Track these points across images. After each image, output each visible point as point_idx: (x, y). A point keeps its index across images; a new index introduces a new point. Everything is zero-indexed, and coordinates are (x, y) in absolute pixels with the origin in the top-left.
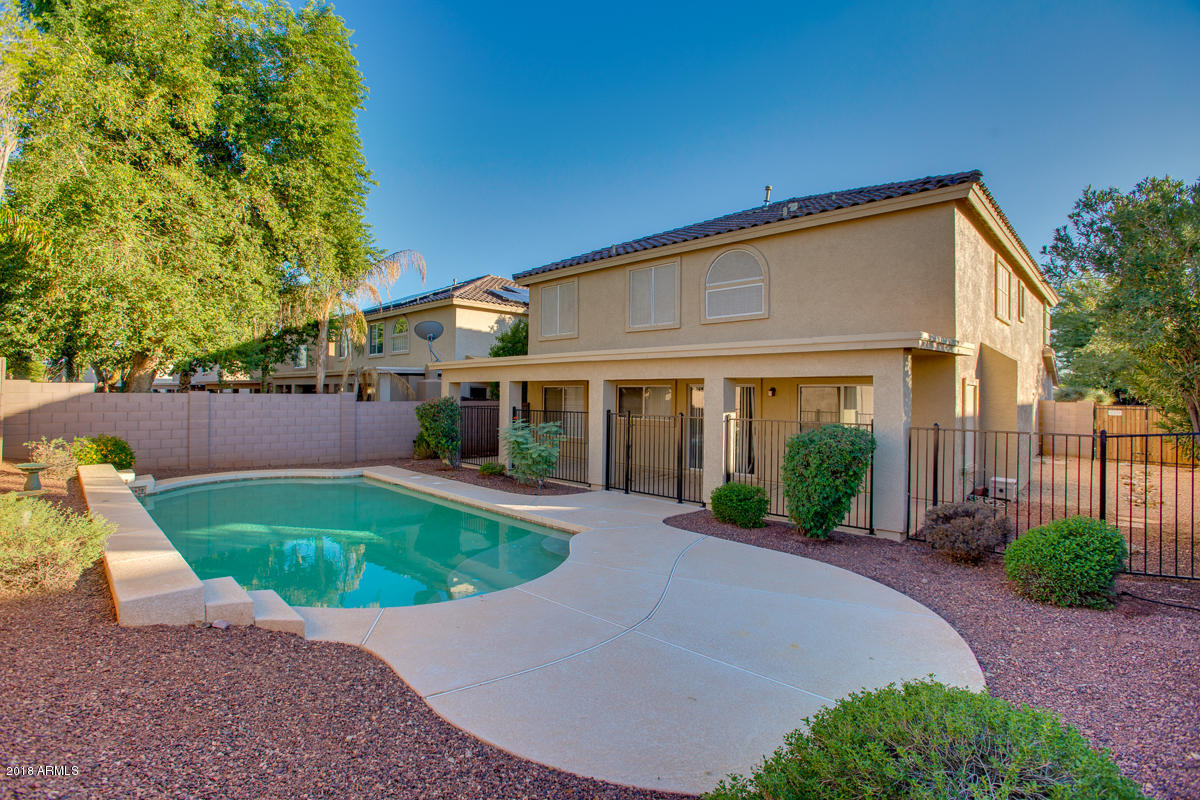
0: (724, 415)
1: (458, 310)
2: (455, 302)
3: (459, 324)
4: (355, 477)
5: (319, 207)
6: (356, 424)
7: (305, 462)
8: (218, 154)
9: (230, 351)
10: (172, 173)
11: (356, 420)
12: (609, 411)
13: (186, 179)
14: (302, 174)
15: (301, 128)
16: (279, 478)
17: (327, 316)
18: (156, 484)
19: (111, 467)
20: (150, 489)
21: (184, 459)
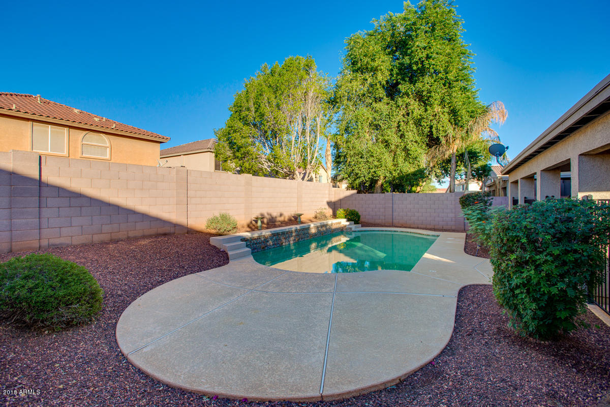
0: (581, 195)
10: (378, 105)
12: (547, 197)
13: (383, 106)
17: (455, 151)
18: (358, 227)
19: (345, 220)
20: (353, 229)
21: (383, 221)
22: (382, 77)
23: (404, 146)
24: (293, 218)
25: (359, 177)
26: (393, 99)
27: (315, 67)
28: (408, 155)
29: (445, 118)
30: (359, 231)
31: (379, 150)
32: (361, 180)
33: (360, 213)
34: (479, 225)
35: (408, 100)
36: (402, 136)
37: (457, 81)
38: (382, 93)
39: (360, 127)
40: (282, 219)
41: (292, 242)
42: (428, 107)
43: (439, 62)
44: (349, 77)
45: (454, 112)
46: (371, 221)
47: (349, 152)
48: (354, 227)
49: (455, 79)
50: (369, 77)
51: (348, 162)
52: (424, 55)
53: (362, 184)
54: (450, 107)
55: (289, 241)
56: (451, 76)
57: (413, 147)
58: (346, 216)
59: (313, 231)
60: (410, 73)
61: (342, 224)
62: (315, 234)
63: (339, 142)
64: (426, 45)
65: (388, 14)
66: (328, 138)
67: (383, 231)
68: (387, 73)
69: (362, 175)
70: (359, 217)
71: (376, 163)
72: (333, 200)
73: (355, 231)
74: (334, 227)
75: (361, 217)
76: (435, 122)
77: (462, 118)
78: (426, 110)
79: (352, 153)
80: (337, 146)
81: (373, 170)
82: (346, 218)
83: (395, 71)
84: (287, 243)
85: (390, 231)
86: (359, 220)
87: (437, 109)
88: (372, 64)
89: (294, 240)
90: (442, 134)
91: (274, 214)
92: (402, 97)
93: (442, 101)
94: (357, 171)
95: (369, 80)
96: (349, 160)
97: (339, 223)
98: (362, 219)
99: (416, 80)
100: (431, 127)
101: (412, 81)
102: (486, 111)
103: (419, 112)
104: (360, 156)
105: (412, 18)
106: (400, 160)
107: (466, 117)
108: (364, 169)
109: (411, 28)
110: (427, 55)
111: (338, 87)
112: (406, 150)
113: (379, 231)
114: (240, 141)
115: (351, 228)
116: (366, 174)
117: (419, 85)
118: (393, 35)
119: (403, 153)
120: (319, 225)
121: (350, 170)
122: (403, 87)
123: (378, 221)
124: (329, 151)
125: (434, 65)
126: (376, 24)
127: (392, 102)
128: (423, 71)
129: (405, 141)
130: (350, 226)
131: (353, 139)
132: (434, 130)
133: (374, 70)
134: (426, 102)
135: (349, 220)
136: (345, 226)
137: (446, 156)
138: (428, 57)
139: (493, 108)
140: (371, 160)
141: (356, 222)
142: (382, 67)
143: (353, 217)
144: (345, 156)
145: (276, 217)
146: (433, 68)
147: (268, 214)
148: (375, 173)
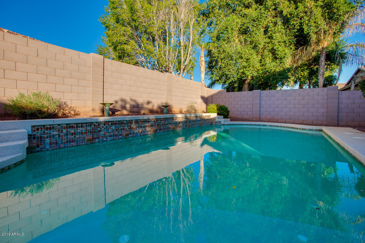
11: (338, 102)
18: (228, 121)
19: (216, 114)
20: (222, 123)
21: (251, 116)
23: (271, 48)
25: (229, 79)
26: (261, 5)
28: (275, 56)
30: (228, 125)
31: (247, 51)
32: (230, 81)
33: (229, 109)
36: (270, 37)
40: (150, 106)
45: (328, 6)
46: (239, 116)
47: (220, 56)
48: (222, 120)
51: (219, 65)
53: (232, 83)
58: (217, 110)
66: (203, 47)
67: (251, 125)
69: (232, 76)
70: (228, 112)
71: (244, 64)
73: (224, 125)
75: (230, 113)
78: (296, 8)
79: (223, 56)
80: (209, 53)
81: (242, 71)
82: (216, 112)
85: (258, 125)
86: (228, 115)
87: (310, 4)
91: (140, 100)
94: (227, 73)
96: (220, 63)
97: (211, 116)
98: (231, 114)
103: (289, 10)
104: (230, 59)
106: (268, 61)
108: (233, 70)
112: (273, 52)
113: (247, 125)
115: (220, 122)
116: (235, 75)
119: (271, 54)
121: (221, 72)
123: (246, 117)
124: (203, 57)
129: (273, 42)
130: (219, 120)
132: (304, 27)
135: (219, 114)
136: (215, 119)
137: (312, 55)
140: (240, 61)
141: (226, 117)
143: (223, 112)
144: (217, 60)
145: (142, 104)
147: (132, 100)
148: (243, 73)
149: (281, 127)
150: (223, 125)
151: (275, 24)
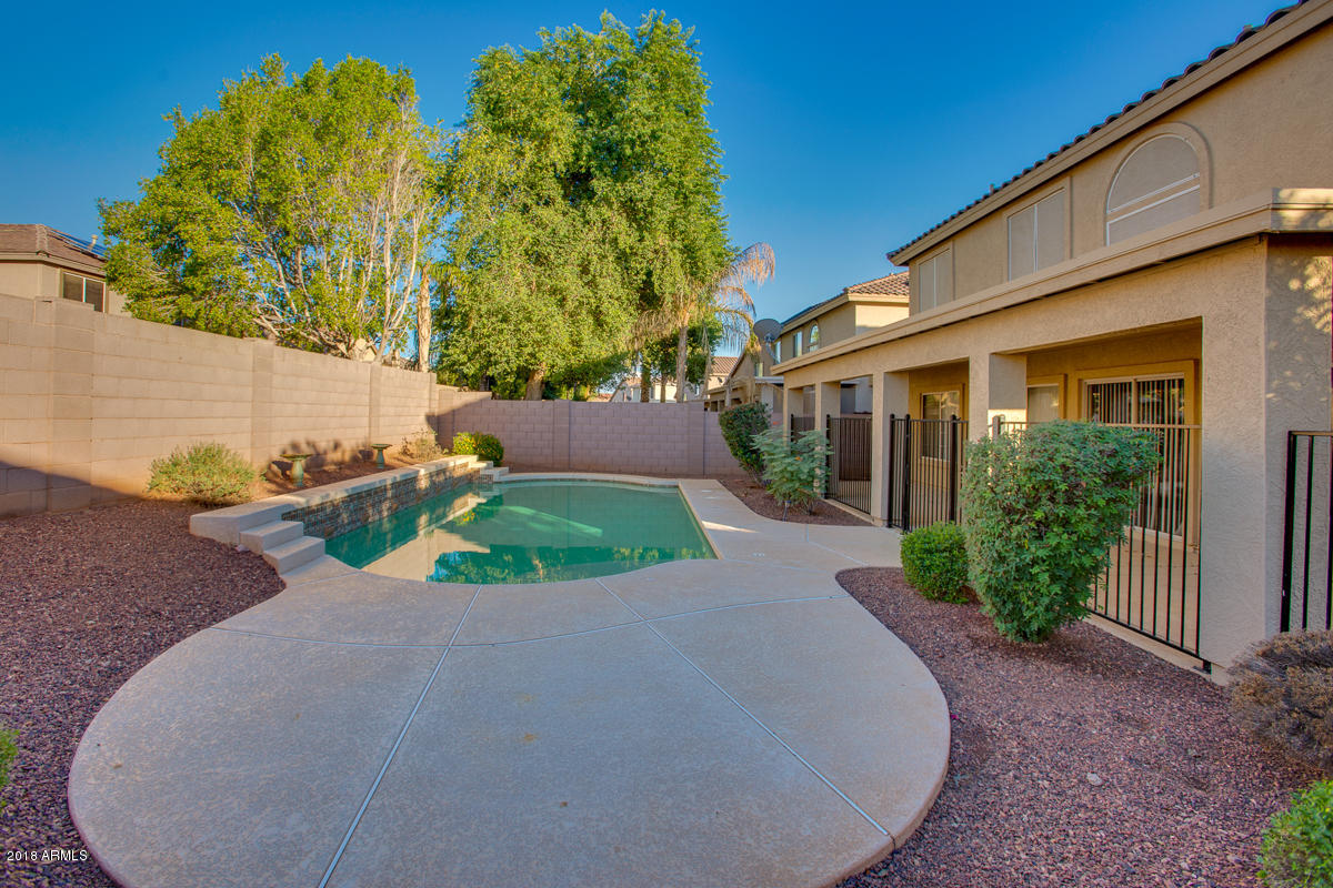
0: (992, 414)
1: (858, 308)
2: (851, 299)
3: (859, 322)
4: (670, 487)
5: (661, 216)
6: (705, 435)
7: (654, 471)
8: (577, 184)
9: (599, 363)
10: (545, 213)
11: (705, 431)
12: (893, 416)
13: (555, 216)
14: (644, 185)
15: (632, 143)
16: (608, 481)
17: (686, 323)
18: (503, 474)
19: (475, 457)
20: (495, 479)
21: (550, 458)
22: (559, 155)
23: (594, 305)
24: (360, 456)
25: (496, 363)
26: (576, 205)
27: (414, 98)
28: (599, 323)
29: (676, 259)
30: (507, 482)
31: (544, 307)
33: (502, 443)
34: (791, 464)
35: (610, 214)
36: (592, 284)
37: (698, 193)
38: (553, 189)
39: (504, 254)
40: (337, 456)
41: (385, 514)
42: (646, 234)
43: (669, 150)
44: (484, 140)
45: (689, 251)
46: (525, 460)
47: (476, 306)
48: (496, 473)
49: (695, 189)
50: (531, 149)
51: (470, 328)
52: (647, 131)
54: (683, 240)
55: (380, 512)
56: (688, 182)
57: (612, 310)
58: (475, 449)
59: (423, 484)
60: (617, 159)
61: (470, 467)
62: (427, 492)
63: (453, 281)
64: (651, 112)
65: (573, 28)
66: (425, 270)
68: (570, 151)
69: (503, 359)
70: (501, 451)
71: (538, 336)
72: (437, 411)
73: (500, 483)
74: (459, 473)
76: (658, 265)
77: (704, 264)
78: (641, 240)
79: (484, 308)
80: (443, 290)
81: (529, 349)
82: (475, 454)
83: (587, 149)
84: (377, 517)
86: (501, 457)
87: (663, 240)
88: (541, 123)
89: (390, 508)
90: (668, 289)
91: (322, 445)
92: (596, 205)
93: (672, 224)
94: (492, 350)
95: (529, 157)
96: (473, 323)
97: (466, 465)
98: (507, 455)
99: (626, 177)
100: (649, 274)
101: (618, 176)
102: (744, 255)
103: (628, 240)
104: (501, 316)
105: (627, 52)
106: (586, 334)
107: (710, 262)
108: (508, 345)
109: (622, 73)
110: (653, 132)
111: (458, 156)
112: (597, 314)
114: (206, 249)
115: (490, 477)
116: (513, 357)
117: (632, 186)
118: (579, 74)
119: (591, 320)
120: (433, 469)
121: (473, 345)
122: (600, 185)
123: (540, 459)
124: (426, 299)
125: (662, 154)
126: (545, 39)
127: (574, 213)
128: (641, 162)
129: (598, 295)
130: (488, 472)
131: (485, 278)
132: (654, 278)
133: (543, 139)
134: (643, 223)
135: (482, 458)
136: (478, 471)
137: (666, 333)
138: (654, 137)
139: (754, 254)
140: (525, 327)
141: (498, 463)
142: (560, 135)
143: (491, 450)
144: (465, 316)
145: (325, 453)
146: (660, 161)
147: (308, 443)
148: (533, 355)
149: (614, 482)
150: (497, 483)
151: (602, 257)
